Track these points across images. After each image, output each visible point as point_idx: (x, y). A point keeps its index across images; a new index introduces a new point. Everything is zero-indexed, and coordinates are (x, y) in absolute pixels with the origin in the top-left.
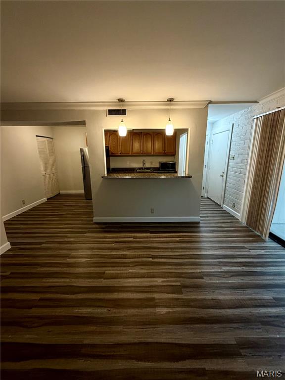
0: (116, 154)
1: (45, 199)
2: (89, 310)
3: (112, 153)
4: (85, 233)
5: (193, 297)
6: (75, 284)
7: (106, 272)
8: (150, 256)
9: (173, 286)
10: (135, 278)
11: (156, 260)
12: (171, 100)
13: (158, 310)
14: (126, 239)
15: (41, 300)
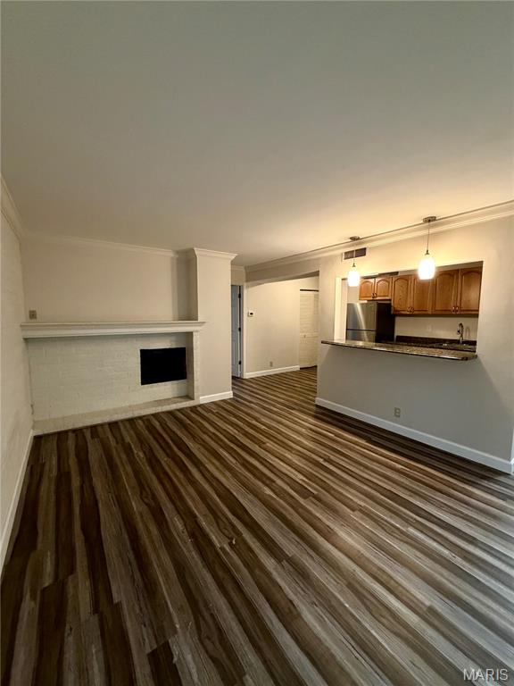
0: (403, 312)
1: (297, 368)
2: (227, 455)
3: (395, 310)
4: (294, 409)
5: (311, 509)
8: (326, 457)
9: (306, 488)
10: (282, 460)
11: (326, 464)
12: (430, 220)
13: (266, 488)
14: (325, 432)
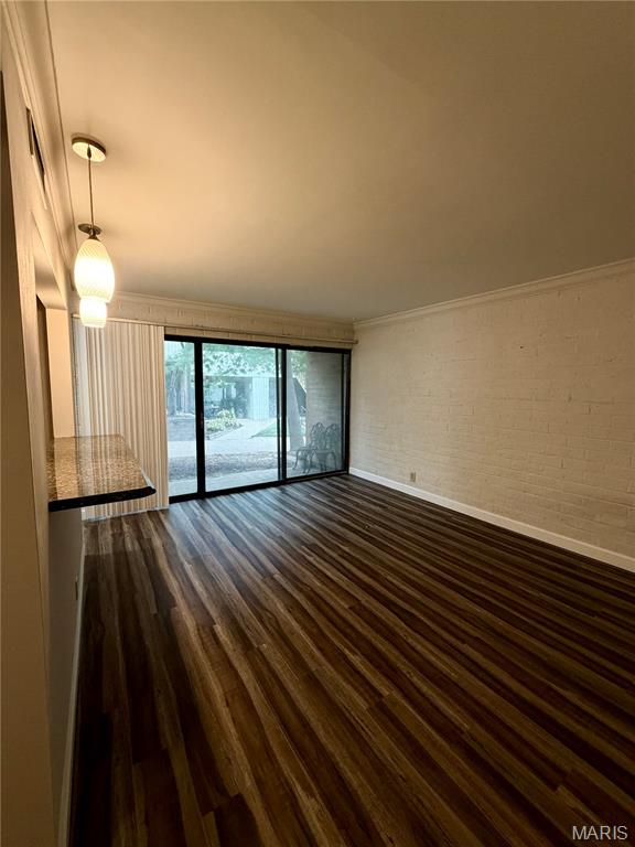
6: (403, 624)
7: (346, 607)
15: (463, 642)
